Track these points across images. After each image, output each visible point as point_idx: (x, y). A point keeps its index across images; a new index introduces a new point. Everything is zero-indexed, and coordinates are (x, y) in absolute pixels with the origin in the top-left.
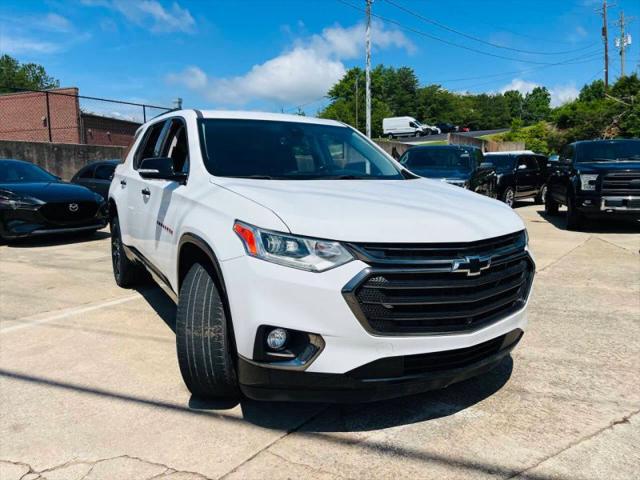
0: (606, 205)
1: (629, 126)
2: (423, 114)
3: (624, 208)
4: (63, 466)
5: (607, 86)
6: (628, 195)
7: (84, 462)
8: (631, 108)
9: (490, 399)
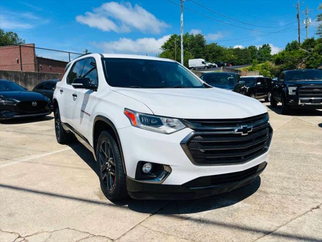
0: (301, 102)
1: (310, 63)
2: (208, 57)
3: (310, 104)
4: (36, 234)
5: (299, 43)
6: (312, 97)
7: (47, 232)
8: (312, 54)
9: (250, 197)
